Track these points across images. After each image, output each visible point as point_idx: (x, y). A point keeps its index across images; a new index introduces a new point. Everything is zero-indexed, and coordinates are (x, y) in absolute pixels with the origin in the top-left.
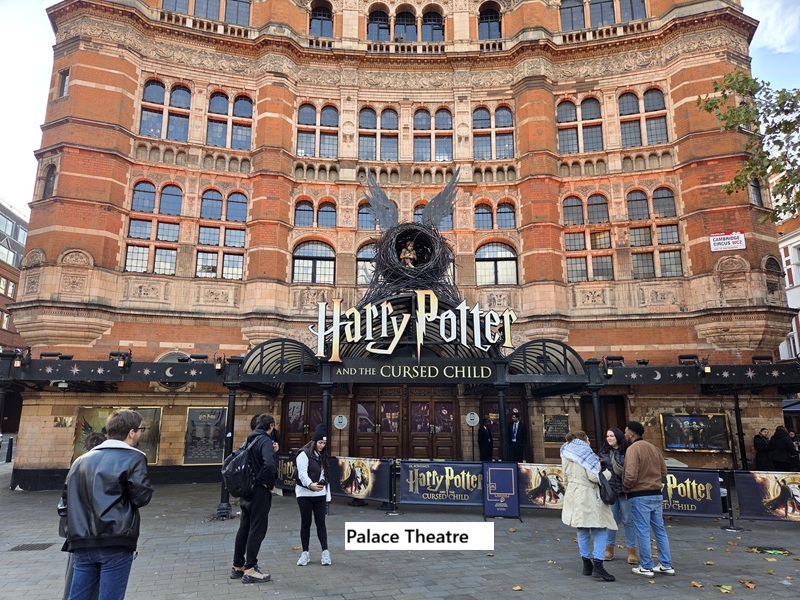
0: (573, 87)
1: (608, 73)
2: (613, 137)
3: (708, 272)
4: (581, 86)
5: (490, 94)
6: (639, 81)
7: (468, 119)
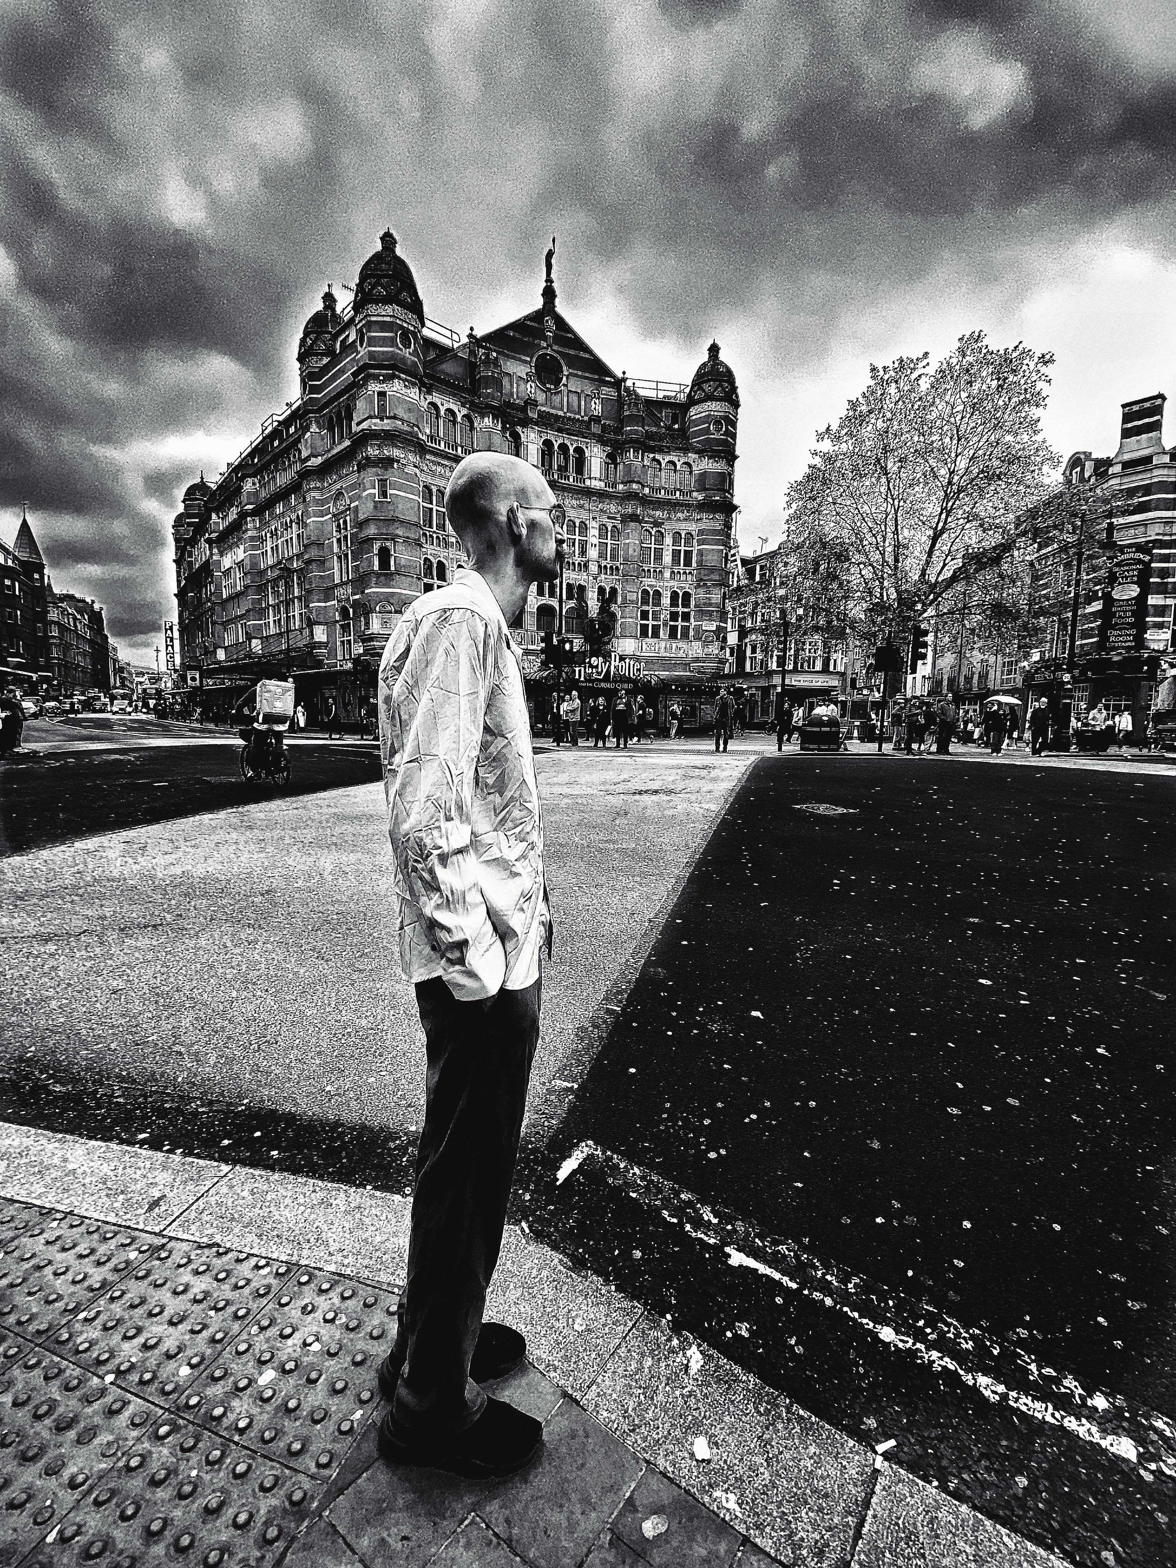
0: (651, 523)
1: (669, 519)
2: (667, 558)
3: (700, 639)
4: (656, 524)
5: (609, 518)
6: (685, 527)
7: (596, 532)
